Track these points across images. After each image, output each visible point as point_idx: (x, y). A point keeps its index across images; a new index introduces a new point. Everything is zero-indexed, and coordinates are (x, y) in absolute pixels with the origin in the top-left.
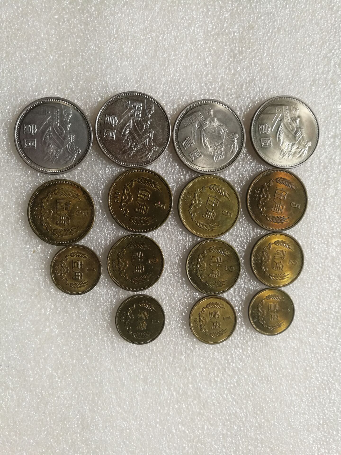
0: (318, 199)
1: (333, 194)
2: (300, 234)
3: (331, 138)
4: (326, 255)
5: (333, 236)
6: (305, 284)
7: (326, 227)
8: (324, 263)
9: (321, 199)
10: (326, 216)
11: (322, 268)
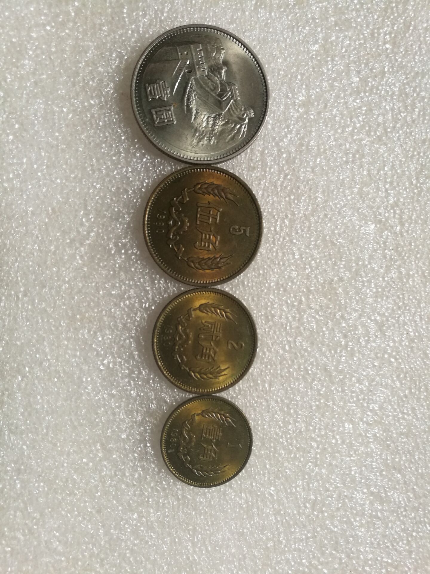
0: (277, 221)
1: (307, 213)
2: (245, 290)
3: (299, 106)
4: (298, 328)
5: (309, 291)
6: (257, 384)
7: (294, 274)
8: (295, 342)
9: (284, 222)
10: (294, 254)
11: (290, 352)
